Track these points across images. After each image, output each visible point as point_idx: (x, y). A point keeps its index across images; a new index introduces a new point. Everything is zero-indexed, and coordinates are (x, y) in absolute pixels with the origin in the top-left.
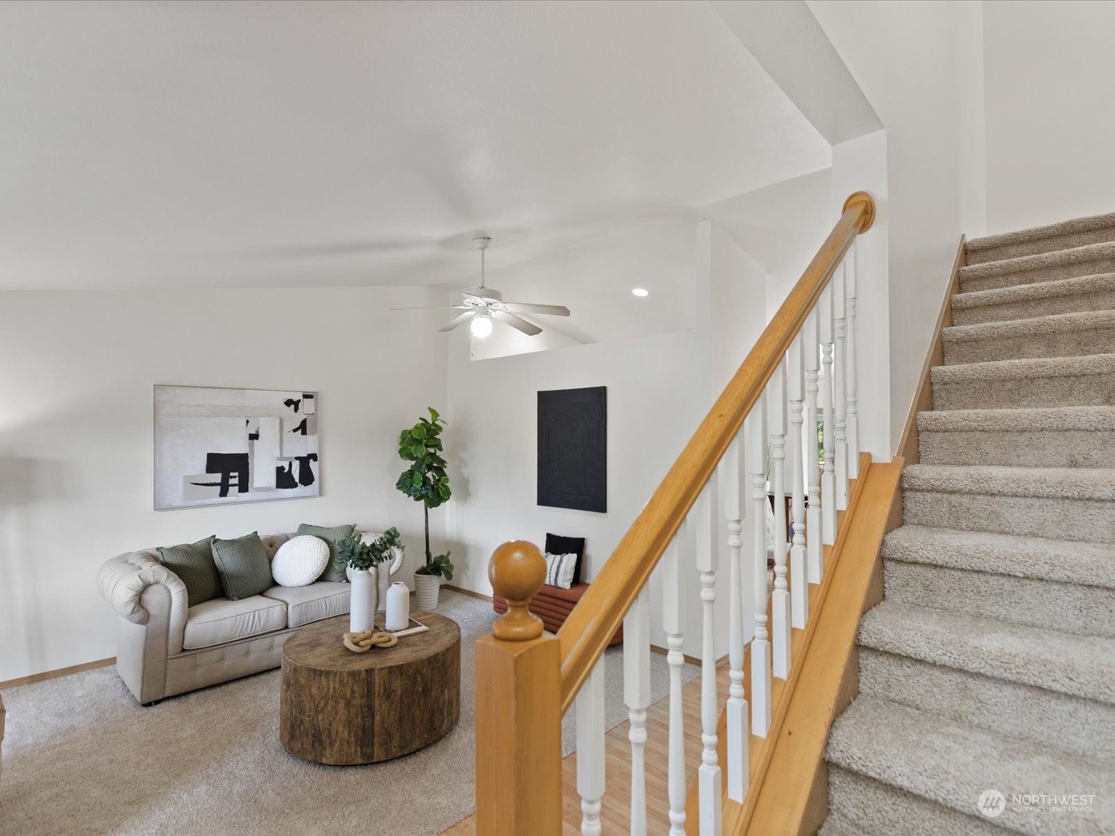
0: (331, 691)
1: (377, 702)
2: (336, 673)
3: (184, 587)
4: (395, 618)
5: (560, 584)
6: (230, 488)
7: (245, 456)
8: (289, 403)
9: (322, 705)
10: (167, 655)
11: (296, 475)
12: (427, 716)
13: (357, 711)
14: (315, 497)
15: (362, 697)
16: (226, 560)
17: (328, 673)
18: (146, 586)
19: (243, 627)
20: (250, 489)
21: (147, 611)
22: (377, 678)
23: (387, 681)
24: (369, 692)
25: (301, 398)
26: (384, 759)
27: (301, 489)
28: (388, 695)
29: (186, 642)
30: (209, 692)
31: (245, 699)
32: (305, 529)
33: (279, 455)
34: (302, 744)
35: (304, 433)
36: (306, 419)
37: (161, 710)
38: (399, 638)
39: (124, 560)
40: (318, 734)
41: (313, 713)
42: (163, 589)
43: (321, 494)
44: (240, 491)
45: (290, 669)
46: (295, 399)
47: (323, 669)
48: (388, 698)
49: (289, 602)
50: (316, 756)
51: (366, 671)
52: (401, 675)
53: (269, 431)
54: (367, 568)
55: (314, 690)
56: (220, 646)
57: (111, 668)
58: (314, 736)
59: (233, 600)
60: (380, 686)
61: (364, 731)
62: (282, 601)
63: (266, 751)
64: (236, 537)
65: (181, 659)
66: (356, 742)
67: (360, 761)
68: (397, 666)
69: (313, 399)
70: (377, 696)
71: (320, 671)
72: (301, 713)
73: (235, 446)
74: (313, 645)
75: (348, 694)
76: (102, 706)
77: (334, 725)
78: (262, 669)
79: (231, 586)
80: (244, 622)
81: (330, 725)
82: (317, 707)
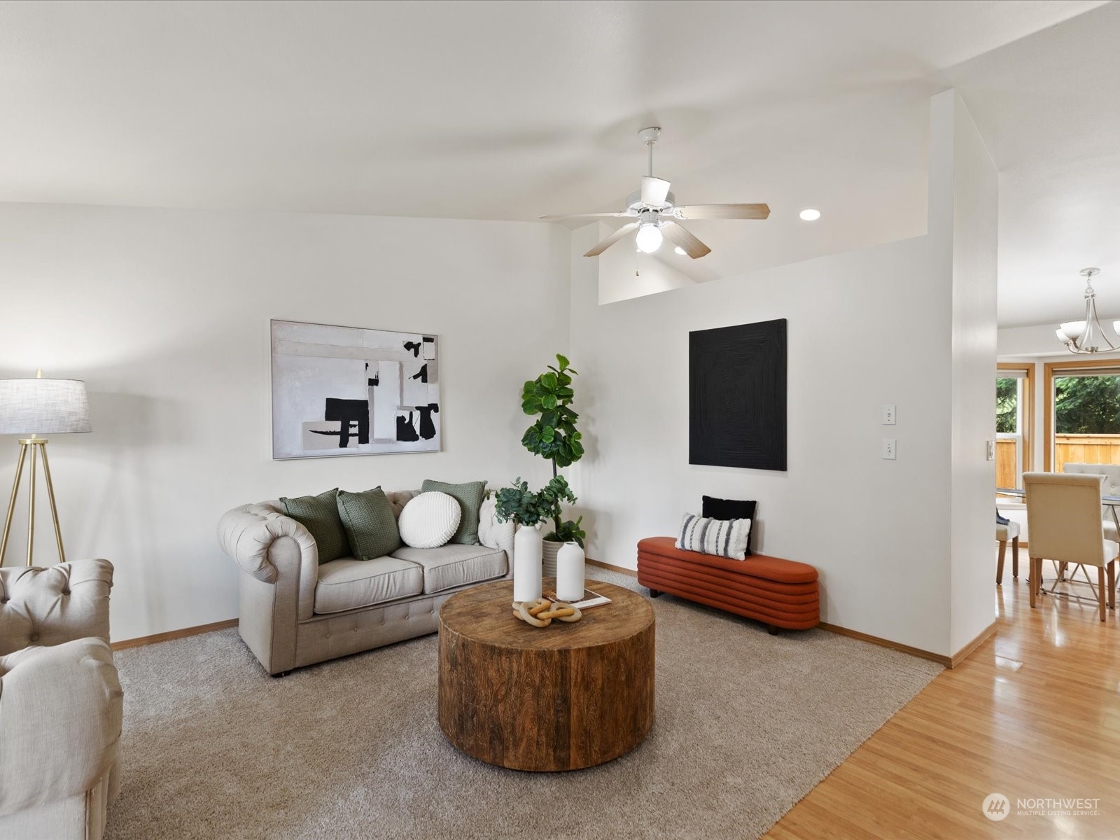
0: (515, 675)
1: (573, 693)
2: (521, 652)
3: (314, 542)
4: (568, 586)
5: (731, 553)
6: (350, 438)
7: (364, 404)
8: (409, 346)
9: (503, 693)
10: (297, 619)
11: (417, 426)
12: (631, 712)
13: (549, 703)
14: (436, 452)
15: (555, 686)
16: (351, 515)
17: (510, 653)
18: (274, 539)
19: (377, 591)
20: (370, 440)
21: (275, 567)
22: (573, 662)
23: (585, 666)
24: (563, 680)
25: (421, 341)
26: (583, 767)
27: (422, 443)
28: (587, 684)
29: (318, 605)
30: (343, 664)
31: (385, 674)
32: (430, 486)
33: (399, 403)
34: (476, 740)
35: (425, 380)
36: (426, 365)
37: (292, 683)
38: (582, 610)
39: (245, 510)
40: (498, 729)
41: (490, 703)
42: (291, 542)
43: (442, 450)
44: (360, 442)
45: (457, 644)
46: (415, 342)
47: (503, 646)
48: (587, 688)
49: (424, 565)
50: (495, 757)
51: (560, 651)
52: (602, 658)
53: (388, 376)
54: (534, 522)
55: (492, 673)
56: (353, 612)
57: (232, 630)
58: (493, 732)
59: (363, 560)
60: (577, 672)
61: (557, 729)
62: (416, 563)
63: (426, 744)
64: (361, 491)
65: (313, 625)
66: (548, 744)
67: (553, 768)
68: (598, 647)
69: (433, 344)
70: (574, 686)
71: (500, 649)
72: (473, 700)
73: (355, 392)
74: (478, 615)
75: (537, 681)
76: (227, 675)
77: (519, 720)
78: (396, 640)
79: (360, 544)
80: (378, 585)
81: (514, 718)
82: (496, 695)
